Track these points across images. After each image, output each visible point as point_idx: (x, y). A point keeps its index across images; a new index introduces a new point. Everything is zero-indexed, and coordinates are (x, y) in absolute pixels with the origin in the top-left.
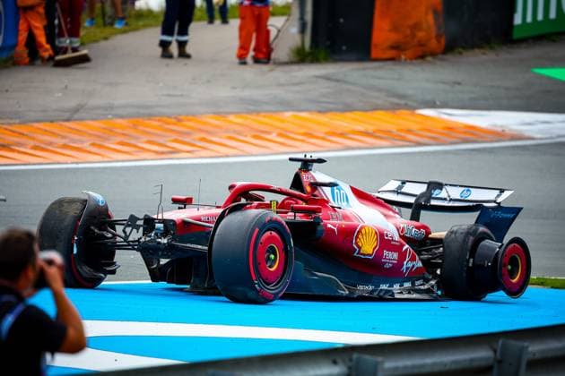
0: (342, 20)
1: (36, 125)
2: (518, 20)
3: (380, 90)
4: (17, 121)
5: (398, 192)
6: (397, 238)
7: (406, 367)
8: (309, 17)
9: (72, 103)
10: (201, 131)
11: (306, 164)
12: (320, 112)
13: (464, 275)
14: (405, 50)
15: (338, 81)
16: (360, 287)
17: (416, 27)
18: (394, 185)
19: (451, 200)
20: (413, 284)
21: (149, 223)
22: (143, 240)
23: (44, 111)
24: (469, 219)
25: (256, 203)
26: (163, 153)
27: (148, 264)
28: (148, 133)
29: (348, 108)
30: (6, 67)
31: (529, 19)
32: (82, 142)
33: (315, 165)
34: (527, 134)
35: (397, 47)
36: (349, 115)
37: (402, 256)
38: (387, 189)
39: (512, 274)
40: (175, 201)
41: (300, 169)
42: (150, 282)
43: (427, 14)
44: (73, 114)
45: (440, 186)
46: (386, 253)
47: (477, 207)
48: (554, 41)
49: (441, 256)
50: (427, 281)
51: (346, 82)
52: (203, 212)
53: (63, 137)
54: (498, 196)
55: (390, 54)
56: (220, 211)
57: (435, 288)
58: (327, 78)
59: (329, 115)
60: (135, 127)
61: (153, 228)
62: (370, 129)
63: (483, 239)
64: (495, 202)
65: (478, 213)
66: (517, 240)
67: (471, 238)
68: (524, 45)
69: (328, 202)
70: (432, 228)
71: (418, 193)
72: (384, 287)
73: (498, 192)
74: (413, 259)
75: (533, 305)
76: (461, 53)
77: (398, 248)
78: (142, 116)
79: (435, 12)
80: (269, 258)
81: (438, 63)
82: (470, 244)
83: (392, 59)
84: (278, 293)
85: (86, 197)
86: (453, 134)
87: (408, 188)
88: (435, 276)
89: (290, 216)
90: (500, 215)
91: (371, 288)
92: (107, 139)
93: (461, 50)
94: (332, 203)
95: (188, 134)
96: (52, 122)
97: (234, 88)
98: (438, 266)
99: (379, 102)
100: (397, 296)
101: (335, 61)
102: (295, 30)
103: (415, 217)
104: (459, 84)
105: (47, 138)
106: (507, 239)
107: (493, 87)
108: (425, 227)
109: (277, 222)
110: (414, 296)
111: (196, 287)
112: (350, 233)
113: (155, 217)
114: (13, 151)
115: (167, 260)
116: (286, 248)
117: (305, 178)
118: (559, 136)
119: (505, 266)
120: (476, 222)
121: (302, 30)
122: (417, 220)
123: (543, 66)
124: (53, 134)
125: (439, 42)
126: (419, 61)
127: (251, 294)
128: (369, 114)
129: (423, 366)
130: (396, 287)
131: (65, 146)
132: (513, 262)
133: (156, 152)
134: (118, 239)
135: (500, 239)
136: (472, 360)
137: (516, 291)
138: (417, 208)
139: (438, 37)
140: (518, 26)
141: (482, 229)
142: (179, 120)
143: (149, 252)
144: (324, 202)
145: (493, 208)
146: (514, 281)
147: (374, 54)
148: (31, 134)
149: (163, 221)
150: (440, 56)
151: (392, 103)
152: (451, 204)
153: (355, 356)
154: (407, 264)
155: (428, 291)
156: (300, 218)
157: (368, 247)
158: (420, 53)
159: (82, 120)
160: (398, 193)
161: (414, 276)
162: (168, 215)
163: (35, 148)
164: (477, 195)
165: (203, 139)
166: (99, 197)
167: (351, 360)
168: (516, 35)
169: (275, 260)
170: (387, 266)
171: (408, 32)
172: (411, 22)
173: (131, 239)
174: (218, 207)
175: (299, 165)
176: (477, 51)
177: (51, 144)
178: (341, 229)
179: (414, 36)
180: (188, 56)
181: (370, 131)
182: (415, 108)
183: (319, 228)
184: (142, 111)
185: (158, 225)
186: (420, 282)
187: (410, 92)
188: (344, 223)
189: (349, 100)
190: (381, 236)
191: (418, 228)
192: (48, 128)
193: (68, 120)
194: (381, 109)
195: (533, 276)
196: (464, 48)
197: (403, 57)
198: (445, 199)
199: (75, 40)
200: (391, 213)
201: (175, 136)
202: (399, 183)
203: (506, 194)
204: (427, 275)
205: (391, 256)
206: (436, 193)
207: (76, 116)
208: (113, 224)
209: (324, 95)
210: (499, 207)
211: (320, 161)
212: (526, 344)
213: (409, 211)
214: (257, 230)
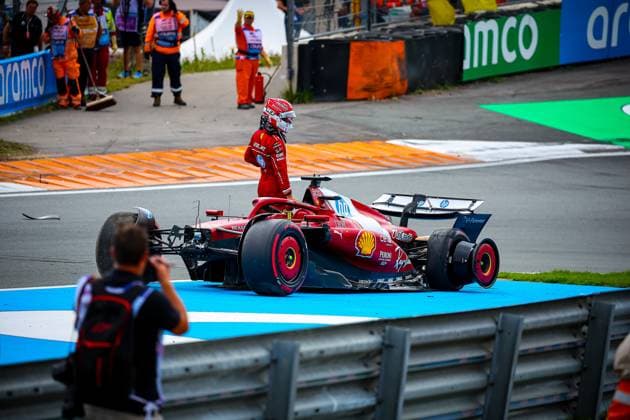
0: (322, 68)
1: (78, 158)
2: (466, 65)
3: (356, 125)
4: (62, 155)
5: (388, 203)
6: (390, 241)
7: (427, 337)
8: (295, 66)
9: (105, 139)
10: (213, 160)
11: (315, 182)
12: (308, 143)
13: (445, 270)
14: (374, 91)
15: (321, 118)
16: (361, 282)
17: (384, 72)
18: (385, 198)
19: (432, 209)
20: (404, 278)
21: (189, 232)
22: (184, 246)
23: (84, 147)
24: (448, 225)
25: (276, 214)
26: (182, 179)
27: (188, 266)
28: (169, 163)
29: (330, 140)
30: (48, 112)
31: (476, 65)
32: (117, 171)
33: (323, 182)
34: (479, 159)
35: (368, 89)
36: (333, 145)
37: (395, 256)
38: (380, 201)
39: (484, 269)
40: (209, 214)
41: (311, 186)
42: (190, 281)
43: (392, 61)
44: (107, 149)
45: (423, 198)
46: (382, 253)
47: (454, 214)
48: (496, 82)
49: (425, 255)
50: (415, 276)
51: (327, 119)
52: (233, 222)
53: (101, 167)
54: (471, 205)
55: (363, 95)
56: (247, 221)
57: (421, 282)
58: (312, 116)
59: (315, 146)
60: (158, 158)
61: (192, 236)
62: (350, 157)
63: (461, 240)
64: (468, 210)
65: (455, 220)
66: (487, 241)
67: (450, 240)
68: (472, 86)
69: (334, 212)
70: (417, 233)
71: (405, 204)
72: (381, 281)
73: (471, 202)
74: (403, 258)
75: (502, 294)
76: (420, 93)
77: (391, 249)
78: (162, 149)
79: (399, 60)
80: (288, 259)
81: (403, 102)
82: (449, 244)
83: (365, 99)
84: (295, 288)
85: (137, 212)
86: (419, 160)
87: (397, 200)
88: (421, 272)
89: (304, 224)
90: (474, 221)
91: (370, 282)
92: (135, 168)
93: (420, 91)
94: (337, 213)
95: (203, 163)
96: (91, 155)
97: (236, 125)
98: (423, 263)
99: (356, 134)
100: (391, 288)
101: (317, 102)
102: (284, 77)
103: (404, 224)
104: (420, 118)
105: (87, 168)
106: (479, 241)
107: (447, 121)
108: (412, 232)
109: (293, 229)
110: (406, 288)
111: (228, 284)
112: (352, 237)
113: (194, 227)
114: (61, 179)
115: (204, 262)
116: (301, 251)
117: (315, 193)
118: (504, 160)
119: (478, 261)
120: (454, 227)
121: (290, 77)
122: (406, 226)
123: (489, 103)
124: (93, 165)
125: (403, 85)
126: (387, 100)
127: (274, 288)
128: (349, 144)
129: (441, 335)
130: (390, 281)
131: (103, 175)
132: (485, 259)
133: (178, 178)
134: (164, 245)
135: (473, 240)
136: (479, 330)
137: (487, 283)
138: (406, 216)
139: (402, 80)
140: (468, 70)
141: (459, 232)
142: (195, 152)
143: (188, 256)
144: (331, 213)
145: (467, 216)
146: (486, 274)
147: (349, 96)
148: (75, 166)
149: (201, 230)
150: (404, 96)
151: (366, 135)
152: (433, 212)
153: (387, 328)
154: (399, 262)
155: (416, 284)
156: (311, 225)
157: (367, 248)
158: (387, 94)
159: (115, 153)
160: (389, 205)
161: (404, 271)
162: (204, 226)
163: (79, 176)
164: (454, 205)
165: (215, 167)
166: (148, 212)
167: (384, 331)
168: (465, 78)
169: (292, 261)
170: (382, 264)
171: (377, 76)
172: (380, 69)
173: (174, 245)
174: (245, 218)
175: (309, 182)
176: (433, 91)
177: (91, 173)
178: (344, 234)
179: (382, 80)
180: (184, 104)
181: (350, 158)
182: (385, 139)
183: (327, 234)
184: (162, 145)
185: (196, 234)
186: (410, 276)
187: (381, 126)
188: (347, 229)
189: (332, 133)
190: (378, 239)
191: (407, 232)
192: (88, 160)
193: (103, 153)
194: (359, 140)
195: (502, 270)
196: (423, 89)
197: (374, 97)
198: (427, 209)
199: (103, 88)
200: (384, 221)
201: (193, 165)
202: (389, 196)
203: (478, 204)
204: (415, 271)
205: (386, 256)
206: (420, 204)
207: (110, 150)
208: (159, 234)
209: (309, 130)
210: (472, 214)
211: (327, 179)
212: (521, 316)
213: (399, 219)
214: (278, 236)
